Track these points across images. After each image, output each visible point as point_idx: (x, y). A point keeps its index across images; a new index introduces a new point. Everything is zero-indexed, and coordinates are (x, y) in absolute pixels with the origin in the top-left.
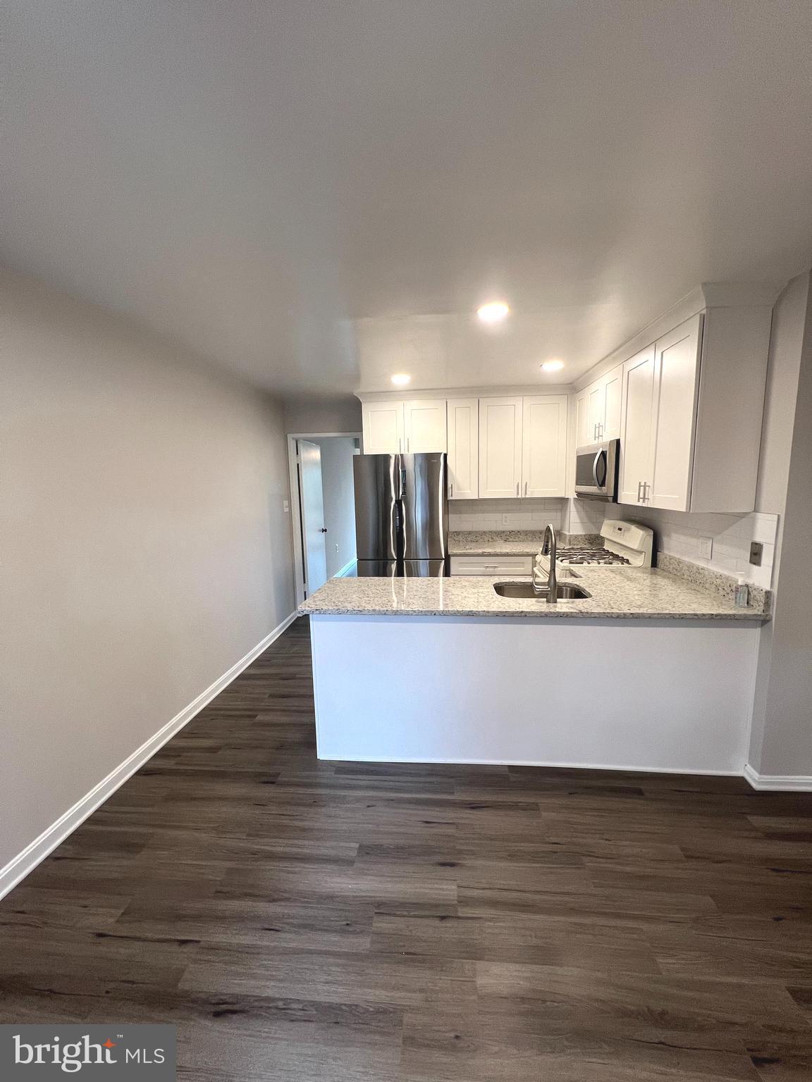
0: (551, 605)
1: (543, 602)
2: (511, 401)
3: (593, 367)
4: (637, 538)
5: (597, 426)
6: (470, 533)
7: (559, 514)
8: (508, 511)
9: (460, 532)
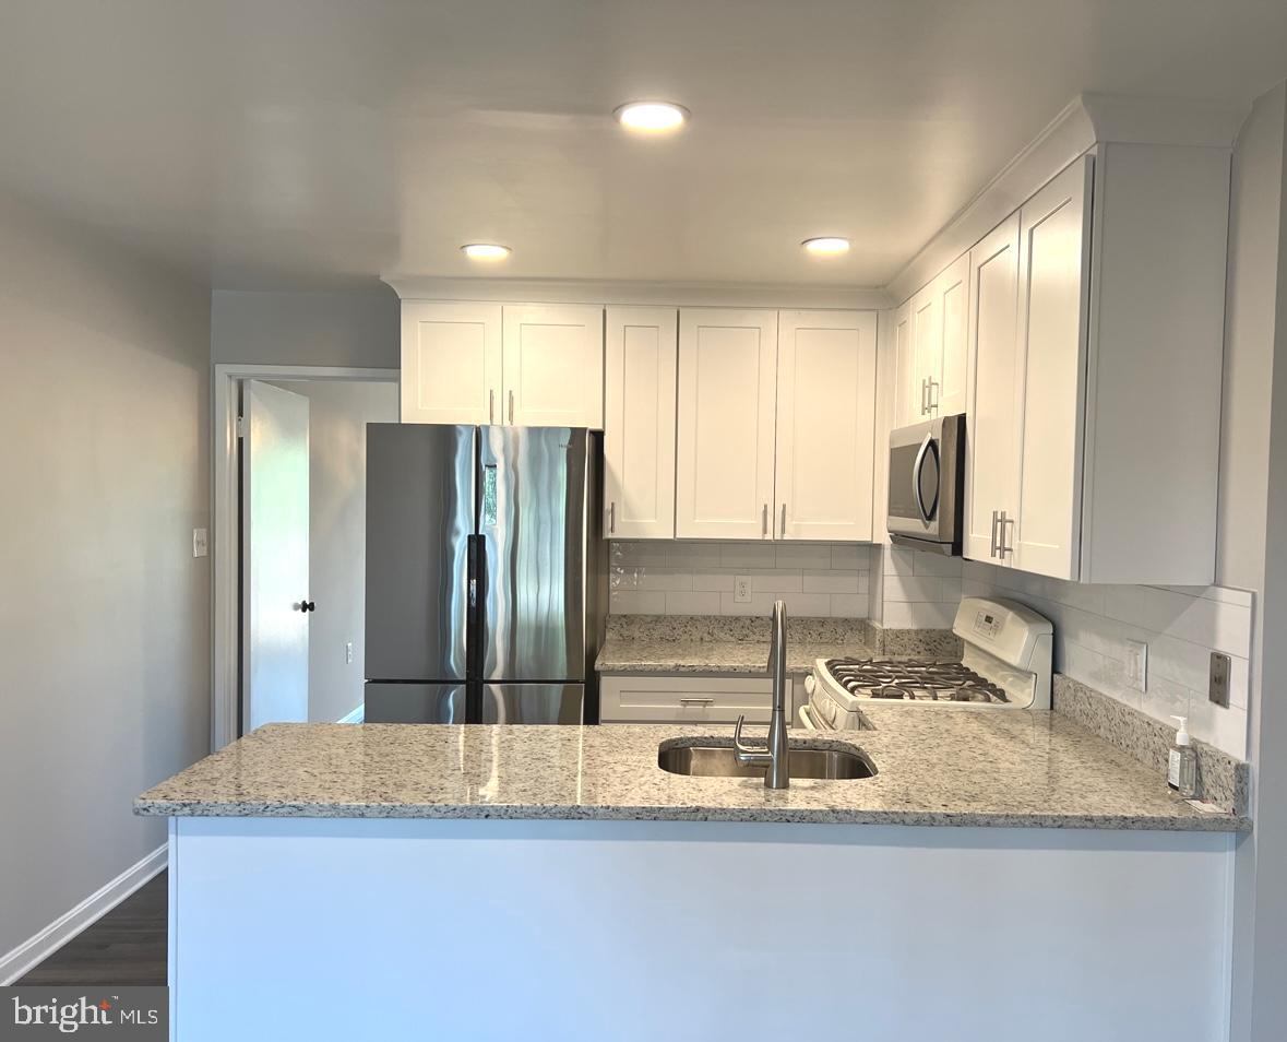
0: (775, 793)
1: (757, 787)
2: (753, 318)
3: (920, 252)
4: (1018, 643)
5: (927, 383)
6: (658, 619)
7: (864, 582)
8: (748, 570)
9: (636, 616)
